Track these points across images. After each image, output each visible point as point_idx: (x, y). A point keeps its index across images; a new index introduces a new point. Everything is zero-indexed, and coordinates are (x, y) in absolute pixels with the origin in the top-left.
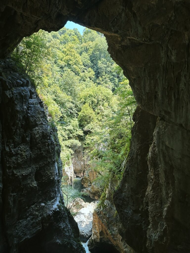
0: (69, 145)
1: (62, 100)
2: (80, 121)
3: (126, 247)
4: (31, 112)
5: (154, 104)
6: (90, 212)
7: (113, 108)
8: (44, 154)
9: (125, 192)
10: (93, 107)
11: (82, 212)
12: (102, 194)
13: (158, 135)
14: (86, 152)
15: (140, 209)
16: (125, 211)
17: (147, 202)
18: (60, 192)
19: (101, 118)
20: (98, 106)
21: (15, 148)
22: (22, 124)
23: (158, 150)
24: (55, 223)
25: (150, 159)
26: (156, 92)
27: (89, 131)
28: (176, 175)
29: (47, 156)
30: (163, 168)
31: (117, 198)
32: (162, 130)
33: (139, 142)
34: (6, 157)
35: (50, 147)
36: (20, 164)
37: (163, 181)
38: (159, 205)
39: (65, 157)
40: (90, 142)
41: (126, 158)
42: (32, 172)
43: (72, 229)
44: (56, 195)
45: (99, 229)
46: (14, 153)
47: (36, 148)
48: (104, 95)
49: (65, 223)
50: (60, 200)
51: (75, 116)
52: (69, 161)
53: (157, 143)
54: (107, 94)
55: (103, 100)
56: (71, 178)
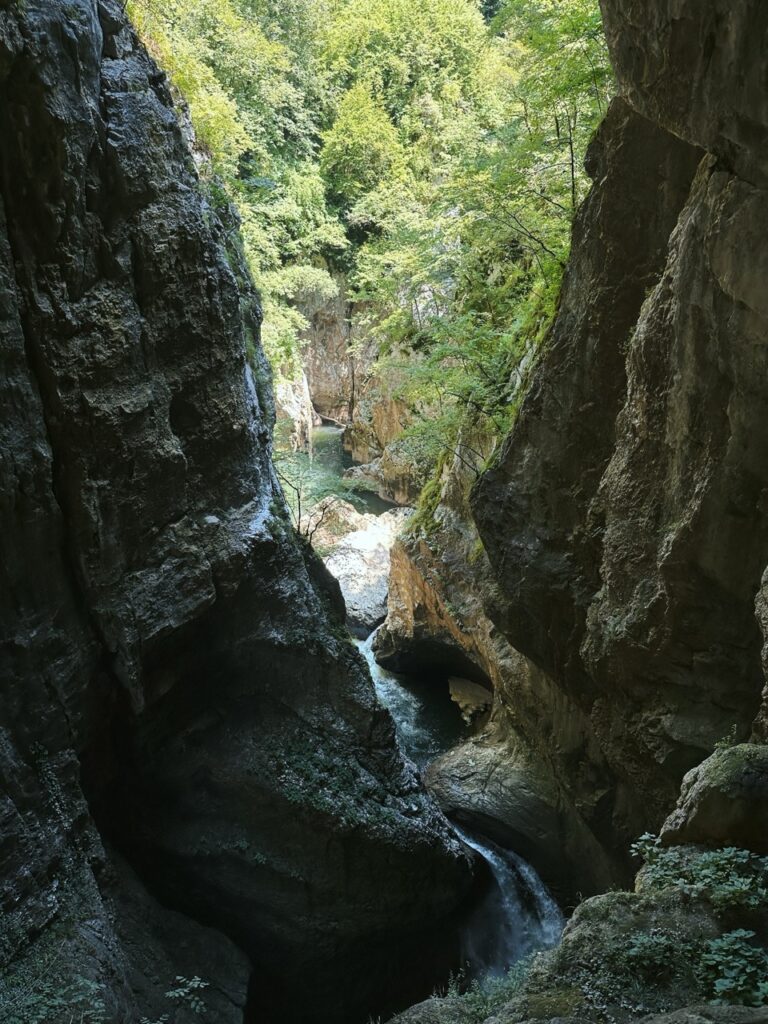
0: (287, 290)
1: (242, 65)
2: (332, 176)
3: (506, 656)
4: (120, 129)
5: (695, 85)
6: (380, 545)
7: (483, 110)
8: (195, 329)
9: (519, 478)
10: (391, 102)
11: (355, 546)
12: (427, 485)
13: (693, 242)
14: (361, 323)
15: (571, 538)
16: (514, 542)
17: (600, 514)
18: (270, 479)
19: (428, 162)
20: (413, 97)
21: (77, 300)
22: (88, 191)
23: (682, 310)
24: (261, 580)
25: (638, 349)
26: (719, 19)
27: (374, 224)
28: (737, 414)
29: (208, 337)
30: (688, 387)
31: (485, 499)
32: (714, 217)
33: (601, 275)
34: (46, 338)
35: (217, 299)
36: (105, 367)
37: (677, 437)
38: (647, 523)
39: (275, 342)
40: (378, 276)
41: (535, 345)
42: (156, 399)
43: (322, 600)
44: (256, 486)
45: (414, 600)
46: (74, 323)
47: (161, 303)
48: (443, 37)
49: (294, 582)
50: (272, 504)
51: (304, 149)
52: (291, 360)
53: (680, 278)
54: (458, 34)
55: (437, 66)
56: (302, 427)
